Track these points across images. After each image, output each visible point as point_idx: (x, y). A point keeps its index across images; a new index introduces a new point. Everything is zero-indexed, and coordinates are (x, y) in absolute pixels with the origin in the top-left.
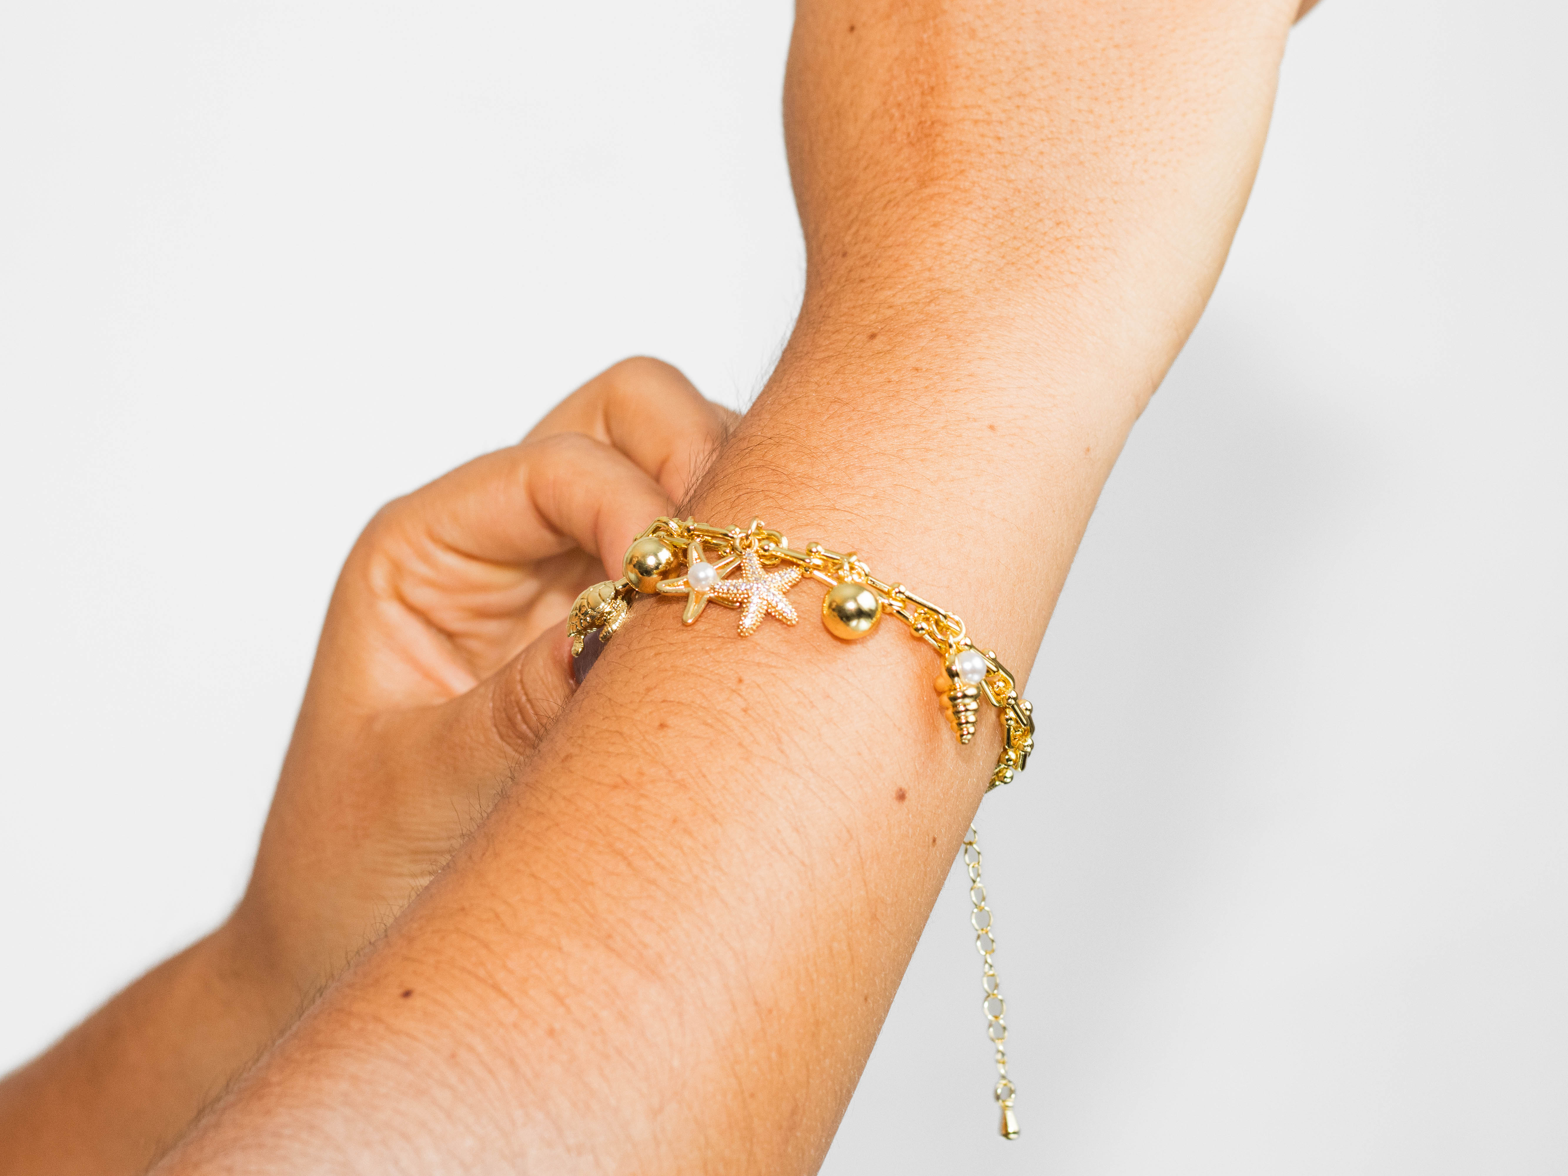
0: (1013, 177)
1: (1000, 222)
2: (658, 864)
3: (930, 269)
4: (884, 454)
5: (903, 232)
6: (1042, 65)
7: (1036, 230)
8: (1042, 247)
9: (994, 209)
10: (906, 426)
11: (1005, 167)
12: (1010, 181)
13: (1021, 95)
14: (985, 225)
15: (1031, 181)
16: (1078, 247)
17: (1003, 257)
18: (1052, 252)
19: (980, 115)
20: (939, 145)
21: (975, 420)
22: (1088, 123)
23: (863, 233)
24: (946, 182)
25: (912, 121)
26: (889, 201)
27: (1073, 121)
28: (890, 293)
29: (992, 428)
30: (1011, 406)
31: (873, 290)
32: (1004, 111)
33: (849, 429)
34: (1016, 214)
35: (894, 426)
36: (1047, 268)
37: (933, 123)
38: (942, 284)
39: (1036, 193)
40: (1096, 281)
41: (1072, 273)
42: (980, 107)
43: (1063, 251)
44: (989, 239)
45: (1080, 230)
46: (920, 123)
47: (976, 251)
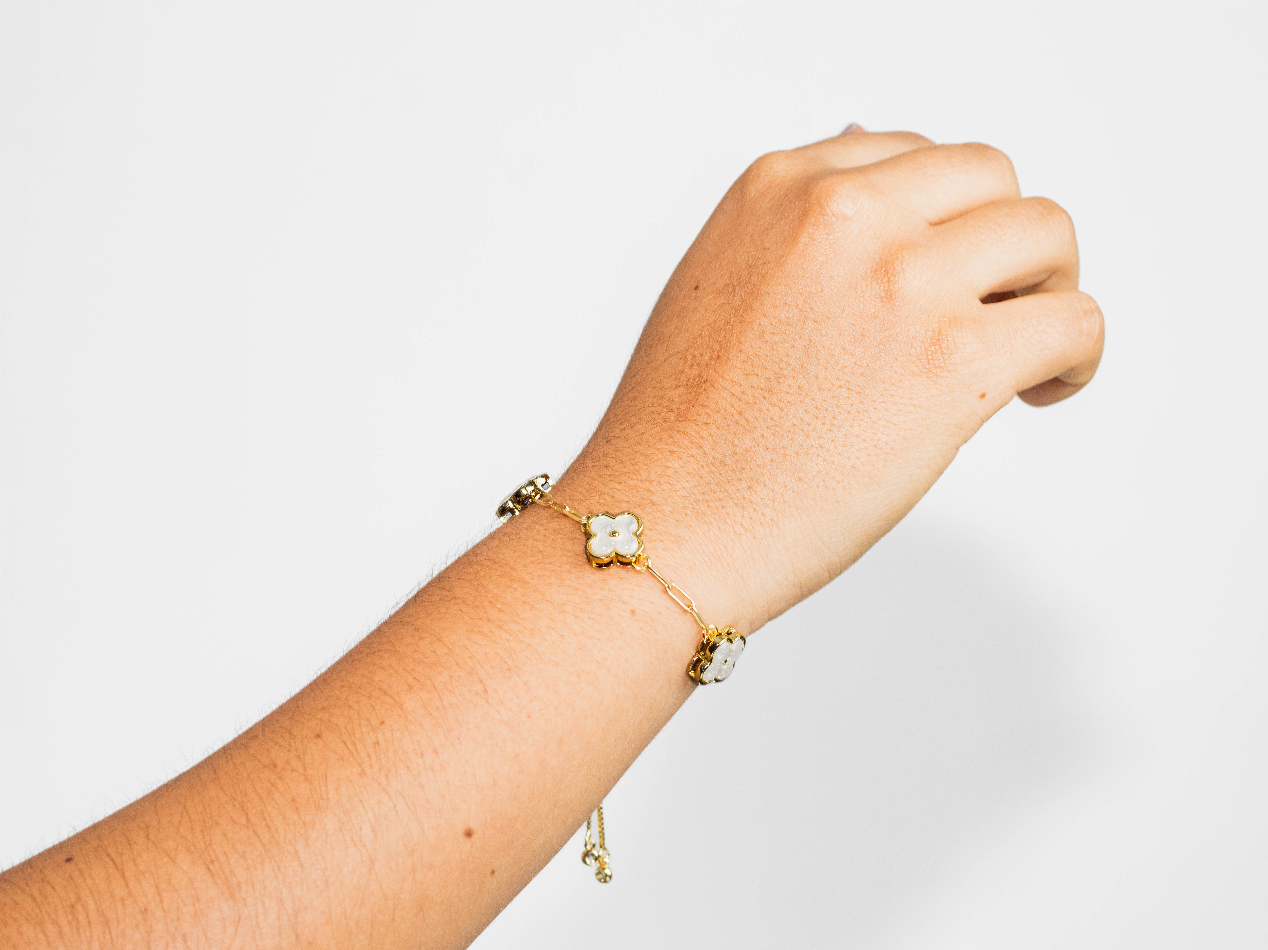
0: (736, 442)
1: (713, 469)
2: (267, 825)
3: (650, 482)
4: (552, 603)
5: (649, 446)
6: (794, 377)
7: (733, 485)
8: (731, 498)
9: (714, 458)
10: (576, 589)
11: (735, 433)
12: (734, 445)
13: (771, 391)
14: (702, 466)
15: (747, 451)
16: (755, 510)
17: (703, 493)
18: (736, 504)
19: (737, 390)
20: (702, 398)
21: (624, 603)
22: (803, 430)
23: (627, 432)
24: (693, 425)
25: (696, 371)
26: (654, 419)
27: (794, 425)
28: (617, 486)
29: (633, 612)
30: (653, 603)
31: (609, 479)
32: (754, 396)
33: (540, 576)
34: (727, 468)
35: (569, 586)
36: (728, 514)
37: (706, 381)
38: (653, 496)
39: (746, 460)
40: (755, 538)
41: (742, 525)
42: (740, 385)
43: (743, 508)
44: (701, 477)
45: (762, 499)
46: (699, 376)
47: (687, 481)
